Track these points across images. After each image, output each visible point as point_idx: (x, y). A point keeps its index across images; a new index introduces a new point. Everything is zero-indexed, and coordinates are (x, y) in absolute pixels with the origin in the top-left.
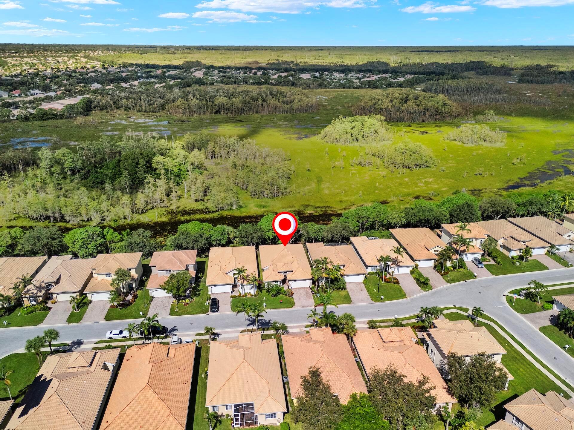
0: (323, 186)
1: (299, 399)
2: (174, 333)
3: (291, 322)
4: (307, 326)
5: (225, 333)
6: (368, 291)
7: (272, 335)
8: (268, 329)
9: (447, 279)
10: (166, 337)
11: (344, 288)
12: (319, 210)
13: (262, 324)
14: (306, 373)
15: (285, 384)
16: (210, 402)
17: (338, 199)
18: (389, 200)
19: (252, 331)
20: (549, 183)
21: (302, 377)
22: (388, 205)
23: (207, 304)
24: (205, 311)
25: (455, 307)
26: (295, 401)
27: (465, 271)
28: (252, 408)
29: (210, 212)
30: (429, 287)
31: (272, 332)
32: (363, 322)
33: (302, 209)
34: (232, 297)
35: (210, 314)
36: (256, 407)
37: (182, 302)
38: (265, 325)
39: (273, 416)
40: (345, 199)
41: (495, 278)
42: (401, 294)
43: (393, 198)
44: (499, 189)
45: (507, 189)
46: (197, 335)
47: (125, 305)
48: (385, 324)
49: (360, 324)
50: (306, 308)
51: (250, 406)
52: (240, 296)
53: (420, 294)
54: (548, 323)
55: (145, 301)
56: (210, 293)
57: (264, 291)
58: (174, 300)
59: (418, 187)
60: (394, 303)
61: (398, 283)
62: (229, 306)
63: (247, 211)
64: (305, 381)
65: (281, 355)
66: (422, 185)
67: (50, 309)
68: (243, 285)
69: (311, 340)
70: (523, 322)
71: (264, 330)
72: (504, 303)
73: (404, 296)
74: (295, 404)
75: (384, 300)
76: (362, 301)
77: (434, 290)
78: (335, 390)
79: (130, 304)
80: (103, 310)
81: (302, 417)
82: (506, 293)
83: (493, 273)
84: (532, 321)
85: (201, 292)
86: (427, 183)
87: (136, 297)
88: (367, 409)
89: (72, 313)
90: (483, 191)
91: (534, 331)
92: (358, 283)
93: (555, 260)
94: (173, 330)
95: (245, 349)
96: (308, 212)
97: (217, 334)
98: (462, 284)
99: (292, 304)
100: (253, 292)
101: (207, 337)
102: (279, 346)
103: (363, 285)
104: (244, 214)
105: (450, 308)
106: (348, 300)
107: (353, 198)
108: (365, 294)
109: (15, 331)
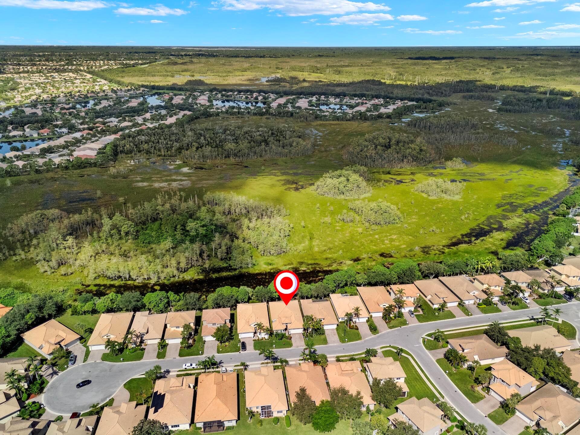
0: (314, 243)
1: (295, 403)
2: (222, 365)
3: (290, 357)
4: (300, 360)
5: (252, 364)
6: (339, 335)
7: (279, 366)
8: (276, 362)
9: (389, 326)
10: (217, 367)
11: (324, 334)
12: (310, 267)
13: (273, 359)
14: (298, 390)
15: (287, 395)
16: (248, 406)
17: (325, 256)
18: (361, 257)
19: (267, 363)
20: (482, 240)
21: (296, 392)
22: (359, 262)
23: (239, 345)
24: (238, 350)
25: (390, 346)
26: (292, 404)
27: (402, 320)
28: (270, 408)
29: (232, 269)
30: (377, 331)
31: (279, 364)
32: (333, 357)
33: (298, 266)
34: (254, 340)
35: (242, 352)
36: (272, 407)
37: (223, 344)
38: (275, 360)
39: (281, 412)
40: (330, 256)
41: (419, 325)
42: (358, 337)
43: (364, 256)
44: (444, 246)
45: (449, 246)
46: (235, 366)
47: (190, 347)
48: (346, 358)
49: (331, 358)
50: (299, 348)
51: (269, 407)
52: (258, 340)
53: (370, 337)
54: (442, 356)
55: (201, 343)
56: (240, 338)
57: (273, 336)
58: (218, 343)
59: (384, 244)
60: (353, 344)
61: (357, 329)
62: (252, 347)
63: (259, 269)
64: (298, 394)
65: (285, 378)
66: (388, 242)
67: (144, 349)
68: (260, 333)
69: (301, 370)
70: (428, 356)
71: (274, 363)
72: (420, 343)
73: (360, 338)
74: (293, 406)
75: (348, 342)
76: (334, 342)
77: (380, 334)
78: (313, 399)
79: (192, 346)
80: (176, 350)
81: (296, 412)
82: (424, 336)
83: (420, 321)
84: (433, 355)
85: (234, 337)
86: (392, 240)
87: (194, 341)
88: (328, 408)
89: (158, 352)
90: (431, 248)
91: (433, 361)
92: (333, 329)
93: (462, 311)
94: (220, 363)
95: (265, 376)
96: (303, 269)
97: (247, 366)
98: (398, 330)
99: (291, 345)
100: (267, 337)
101: (242, 367)
102: (284, 373)
103: (336, 331)
104: (257, 272)
105: (387, 347)
106: (325, 342)
107: (336, 255)
108: (336, 338)
109: (128, 364)
